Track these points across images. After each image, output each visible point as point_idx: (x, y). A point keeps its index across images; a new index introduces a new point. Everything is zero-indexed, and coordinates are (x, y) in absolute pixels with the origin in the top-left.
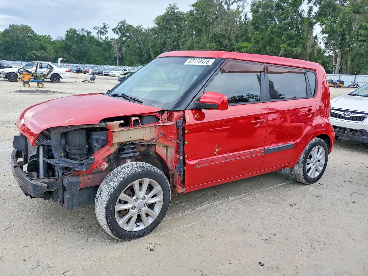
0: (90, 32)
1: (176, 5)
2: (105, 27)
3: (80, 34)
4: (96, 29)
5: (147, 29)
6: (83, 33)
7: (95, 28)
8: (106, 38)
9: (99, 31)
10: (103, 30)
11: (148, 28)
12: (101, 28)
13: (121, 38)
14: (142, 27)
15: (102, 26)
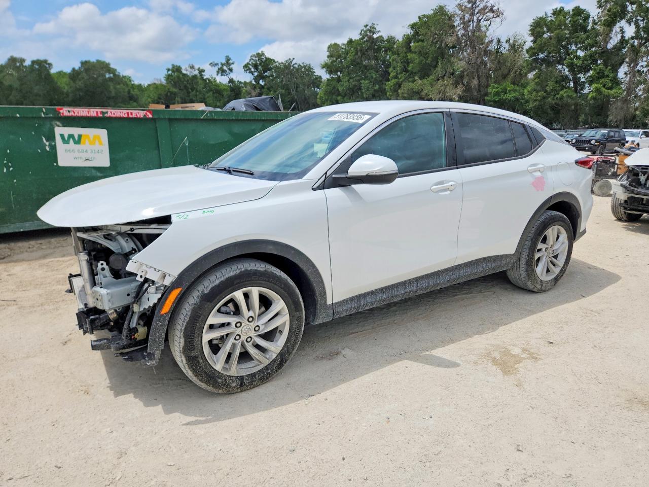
0: (203, 71)
1: (375, 26)
2: (228, 62)
3: (188, 74)
4: (213, 65)
5: (302, 65)
6: (192, 72)
7: (211, 63)
8: (230, 80)
9: (219, 69)
10: (225, 67)
11: (303, 63)
12: (222, 65)
13: (257, 79)
14: (293, 63)
15: (224, 61)
